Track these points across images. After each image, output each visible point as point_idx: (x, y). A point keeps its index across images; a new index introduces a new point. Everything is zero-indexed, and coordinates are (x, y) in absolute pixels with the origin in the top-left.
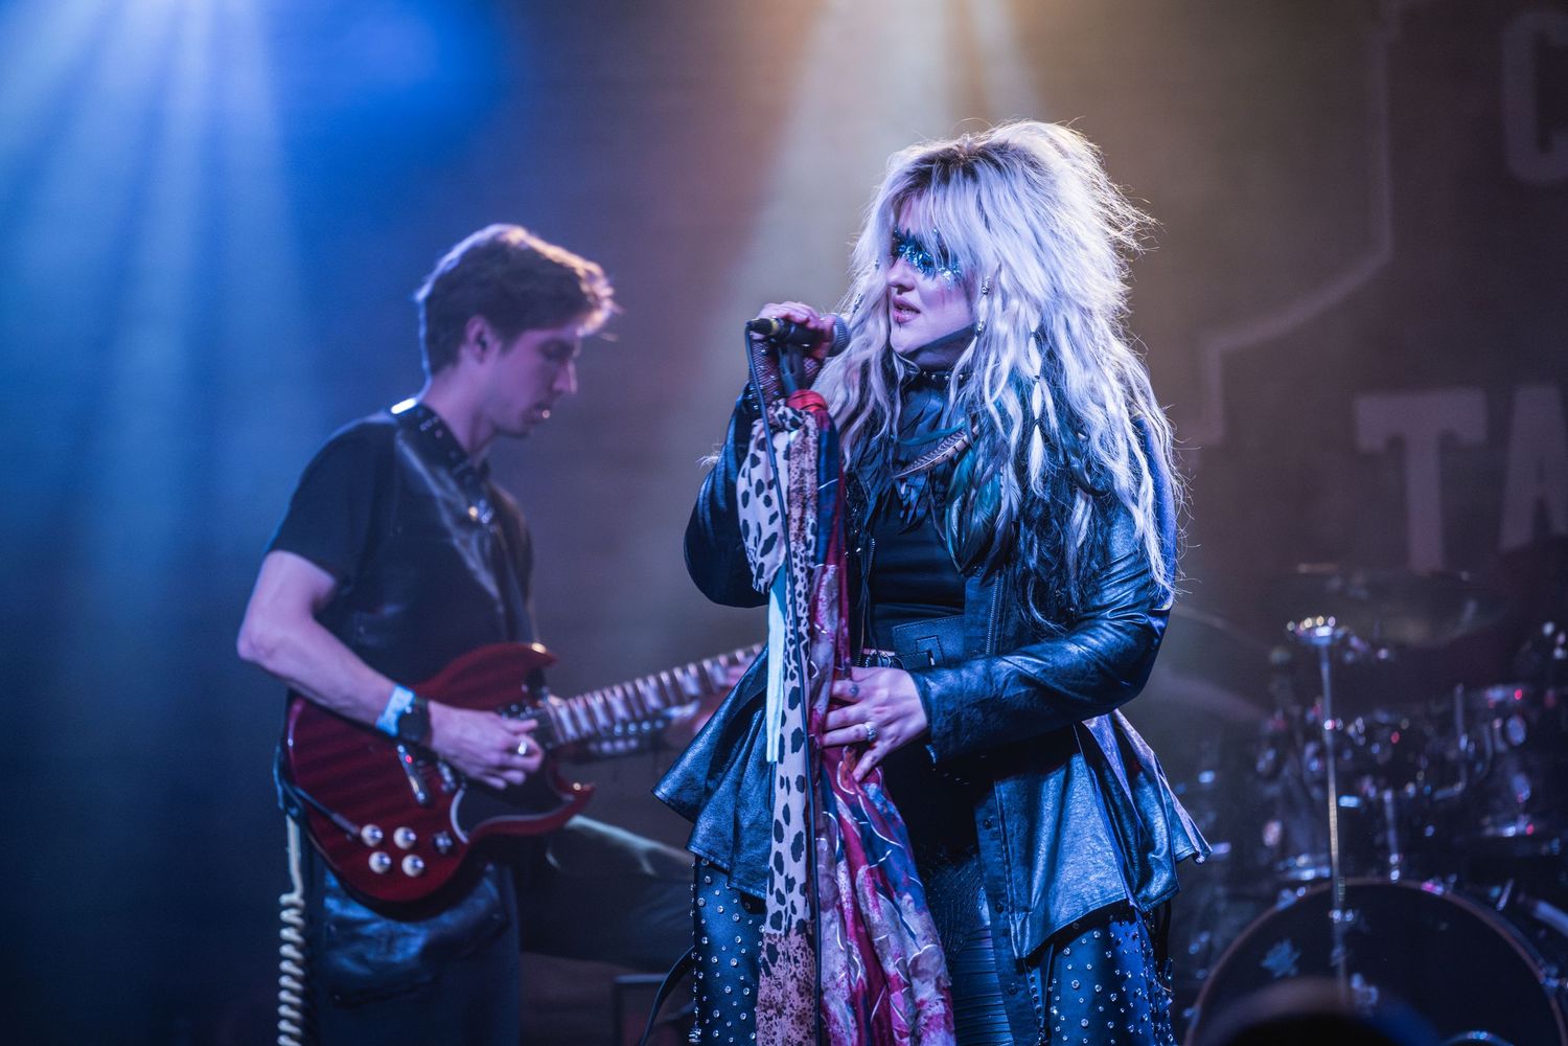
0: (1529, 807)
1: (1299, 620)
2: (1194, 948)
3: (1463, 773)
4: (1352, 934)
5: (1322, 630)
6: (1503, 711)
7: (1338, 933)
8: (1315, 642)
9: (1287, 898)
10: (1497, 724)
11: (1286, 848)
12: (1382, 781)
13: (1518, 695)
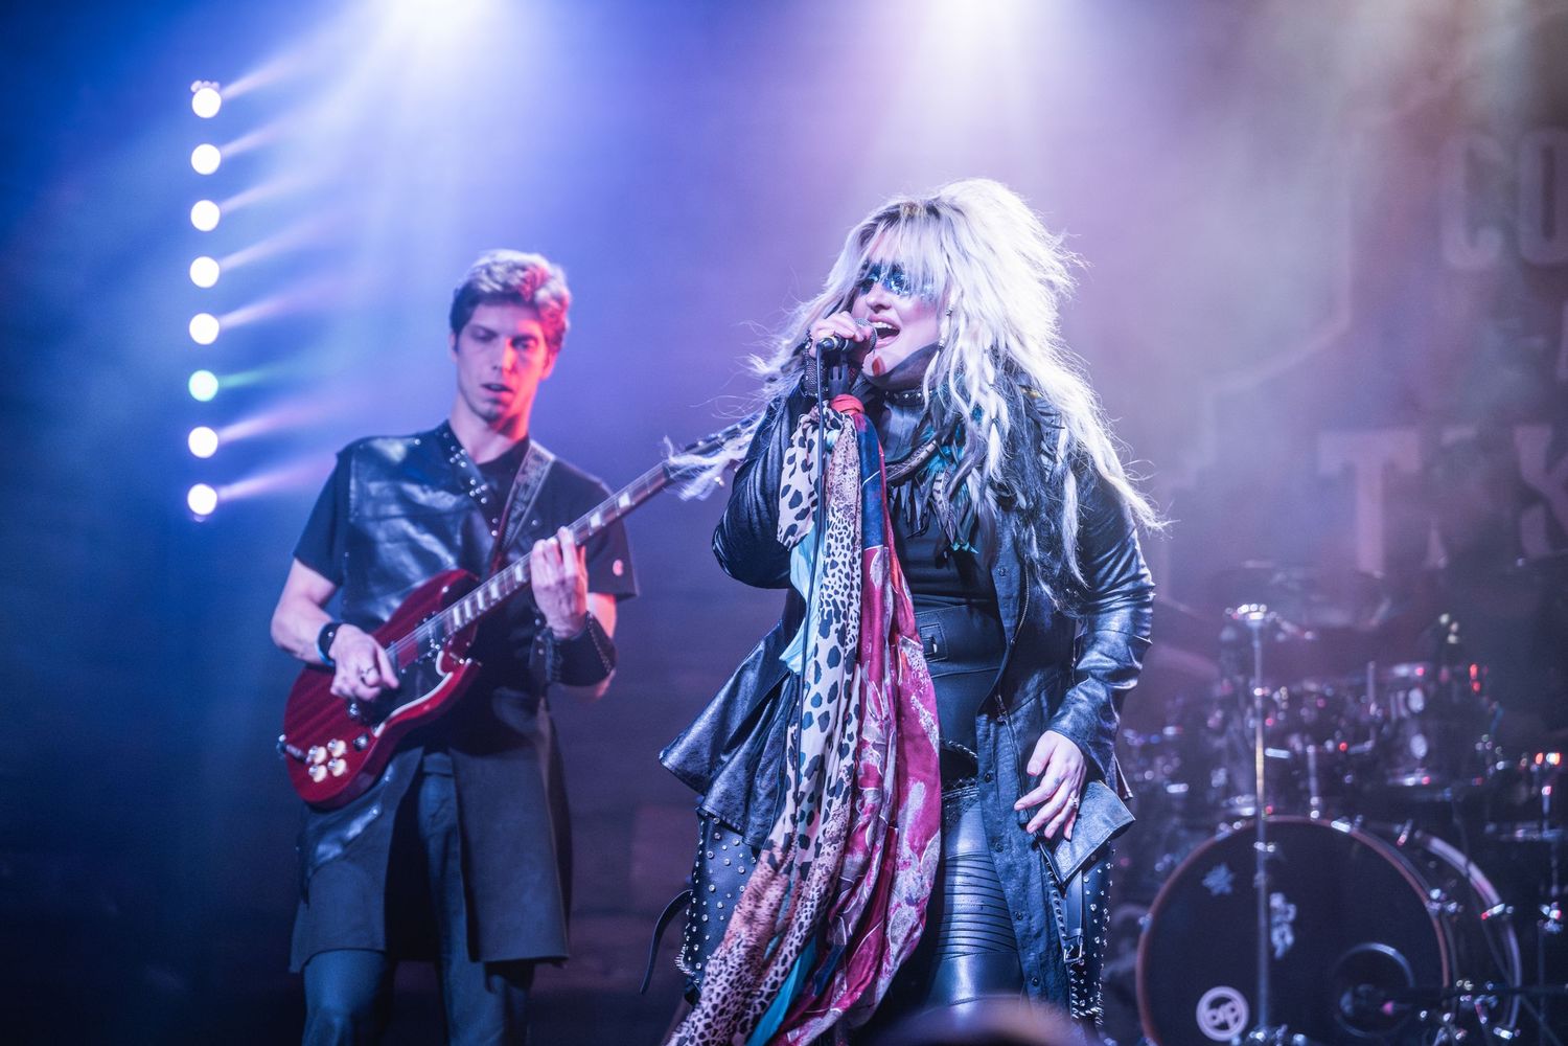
0: (1425, 762)
1: (1236, 606)
2: (1159, 866)
3: (1372, 733)
4: (1272, 863)
5: (1253, 614)
6: (1407, 684)
7: (1261, 860)
8: (1250, 624)
9: (1224, 830)
10: (1401, 695)
11: (1230, 790)
12: (1307, 738)
13: (1419, 671)
